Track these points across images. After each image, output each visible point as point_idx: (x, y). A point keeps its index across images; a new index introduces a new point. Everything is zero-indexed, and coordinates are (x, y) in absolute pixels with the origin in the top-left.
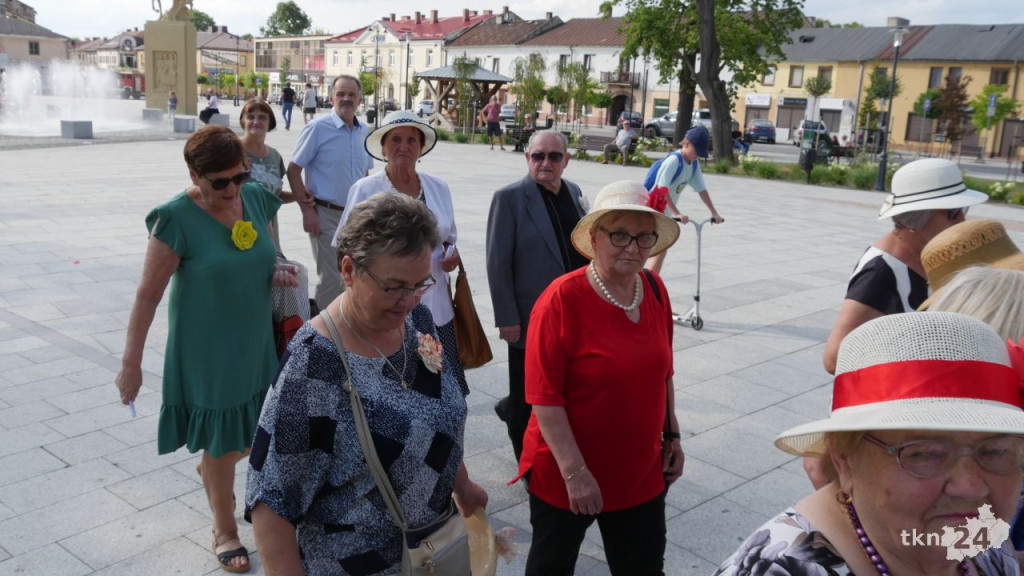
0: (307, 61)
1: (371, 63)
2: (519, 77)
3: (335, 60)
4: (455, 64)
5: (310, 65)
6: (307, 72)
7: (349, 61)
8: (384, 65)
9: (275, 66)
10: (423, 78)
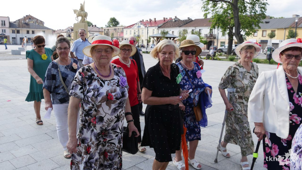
0: (119, 34)
1: (137, 34)
2: (180, 36)
3: (126, 33)
4: (161, 33)
5: (119, 35)
6: (119, 37)
7: (131, 33)
8: (141, 34)
9: (109, 36)
10: (152, 37)
